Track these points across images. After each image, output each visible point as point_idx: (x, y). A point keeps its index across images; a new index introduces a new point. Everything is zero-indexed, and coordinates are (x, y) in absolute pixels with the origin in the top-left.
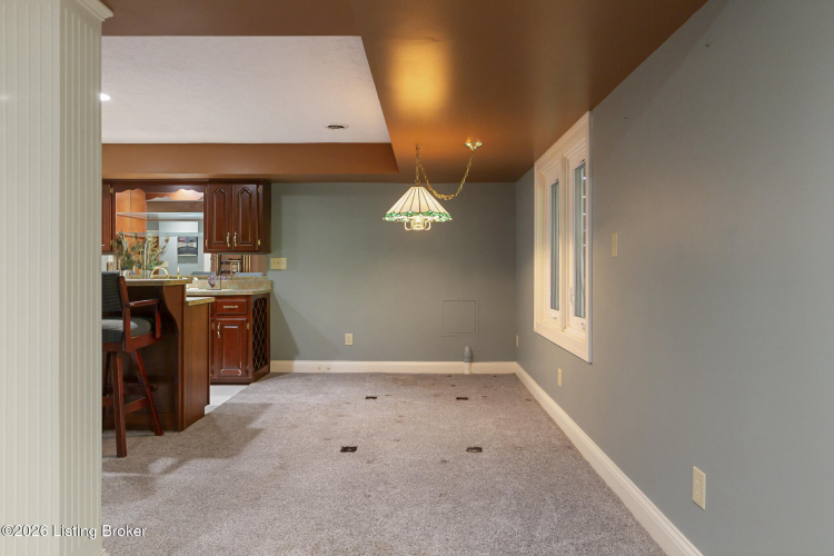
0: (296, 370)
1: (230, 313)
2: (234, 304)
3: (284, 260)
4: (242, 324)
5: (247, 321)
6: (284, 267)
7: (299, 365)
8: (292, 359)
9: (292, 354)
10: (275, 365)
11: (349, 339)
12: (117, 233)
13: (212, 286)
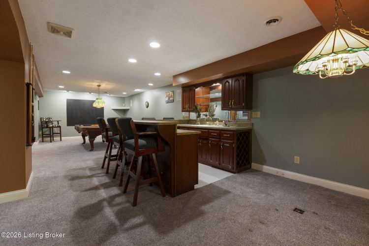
0: (264, 170)
1: (226, 138)
2: (228, 134)
3: (259, 113)
4: (231, 144)
5: (233, 143)
6: (259, 116)
7: (266, 169)
8: (263, 164)
9: (263, 162)
10: (254, 166)
11: (297, 160)
12: (196, 104)
13: (226, 125)
